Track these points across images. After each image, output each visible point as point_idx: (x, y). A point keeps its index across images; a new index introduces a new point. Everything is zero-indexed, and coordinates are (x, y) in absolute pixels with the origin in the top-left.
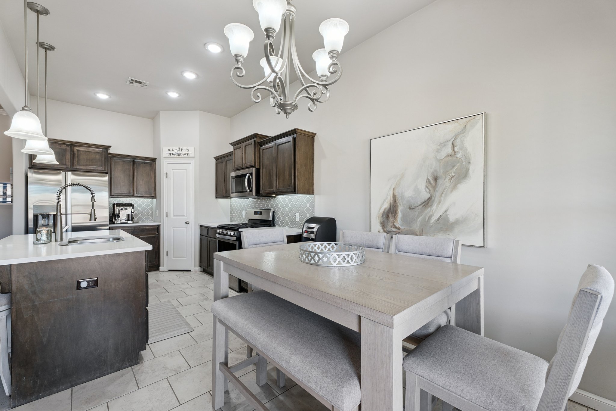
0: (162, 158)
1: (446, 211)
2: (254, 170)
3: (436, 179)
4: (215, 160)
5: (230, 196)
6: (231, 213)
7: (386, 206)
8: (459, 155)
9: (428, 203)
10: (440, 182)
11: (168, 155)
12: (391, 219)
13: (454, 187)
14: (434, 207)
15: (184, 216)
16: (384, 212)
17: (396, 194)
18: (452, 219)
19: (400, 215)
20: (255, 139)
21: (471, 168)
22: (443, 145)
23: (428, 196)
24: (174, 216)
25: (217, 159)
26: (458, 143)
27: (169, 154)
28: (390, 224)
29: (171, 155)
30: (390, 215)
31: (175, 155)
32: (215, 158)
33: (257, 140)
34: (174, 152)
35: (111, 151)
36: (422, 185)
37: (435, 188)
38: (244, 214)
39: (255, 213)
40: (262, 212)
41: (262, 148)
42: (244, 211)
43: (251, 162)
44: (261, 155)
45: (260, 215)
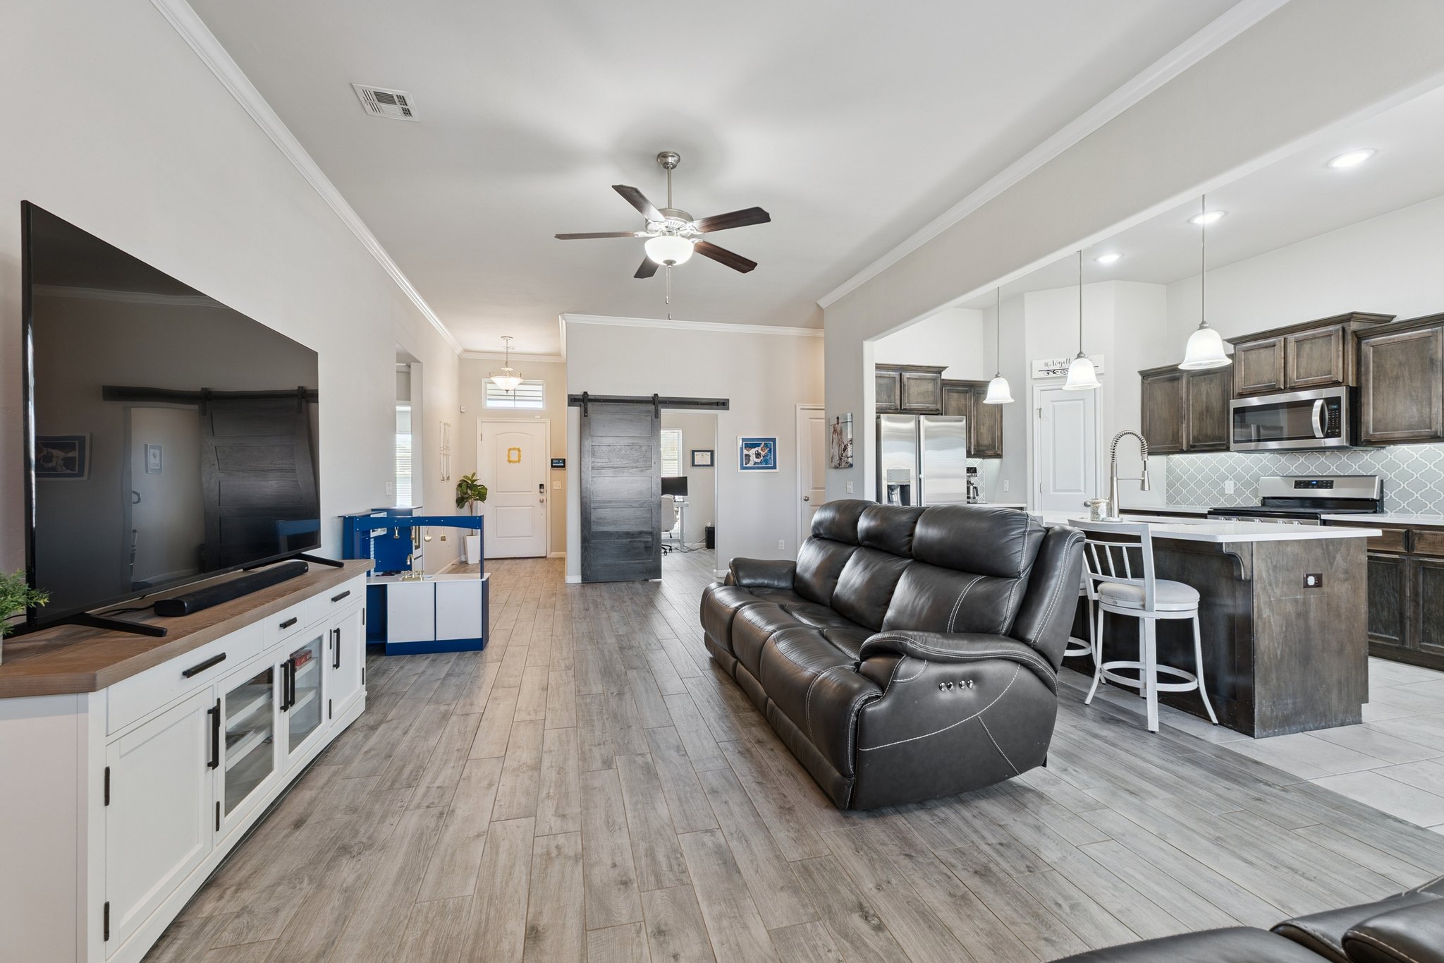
0: (1029, 382)
2: (1341, 392)
4: (1139, 378)
5: (1228, 449)
6: (1170, 485)
11: (1044, 375)
15: (1080, 491)
20: (1345, 325)
24: (1055, 490)
25: (1145, 375)
27: (1046, 373)
29: (1051, 373)
31: (1059, 373)
32: (1142, 373)
33: (1354, 326)
34: (1058, 367)
35: (945, 375)
38: (1229, 487)
39: (1298, 485)
40: (1333, 481)
41: (1367, 343)
42: (1232, 482)
43: (1330, 374)
44: (1366, 357)
45: (1326, 488)
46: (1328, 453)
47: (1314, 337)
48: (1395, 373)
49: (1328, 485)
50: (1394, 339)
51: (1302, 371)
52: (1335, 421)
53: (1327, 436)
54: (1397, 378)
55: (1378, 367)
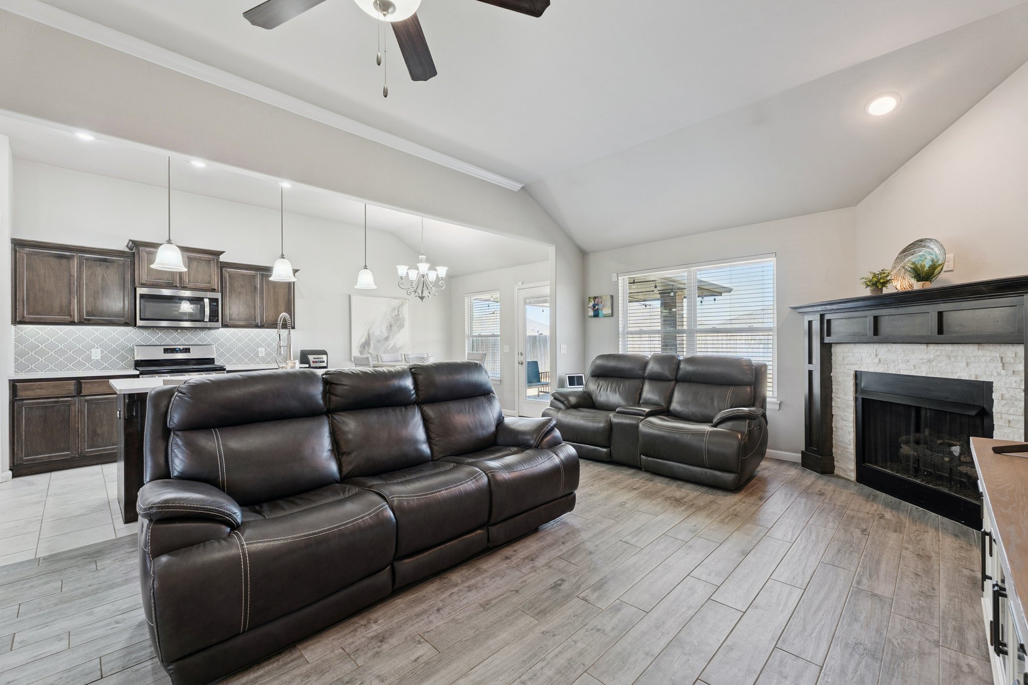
1: (395, 343)
2: (219, 296)
3: (391, 326)
7: (363, 340)
8: (400, 316)
9: (387, 339)
10: (392, 328)
12: (367, 348)
13: (399, 331)
14: (390, 341)
16: (362, 344)
17: (370, 333)
18: (398, 347)
19: (372, 346)
20: (217, 257)
21: (405, 323)
22: (394, 309)
23: (387, 335)
26: (400, 310)
28: (366, 351)
30: (366, 346)
33: (219, 258)
36: (384, 329)
37: (390, 331)
38: (96, 354)
39: (166, 351)
40: (189, 349)
41: (226, 270)
42: (99, 350)
43: (210, 284)
44: (225, 278)
45: (186, 352)
46: (179, 331)
47: (200, 259)
48: (239, 290)
49: (187, 350)
50: (239, 272)
51: (192, 278)
52: (215, 312)
53: (210, 321)
54: (240, 293)
55: (231, 285)
